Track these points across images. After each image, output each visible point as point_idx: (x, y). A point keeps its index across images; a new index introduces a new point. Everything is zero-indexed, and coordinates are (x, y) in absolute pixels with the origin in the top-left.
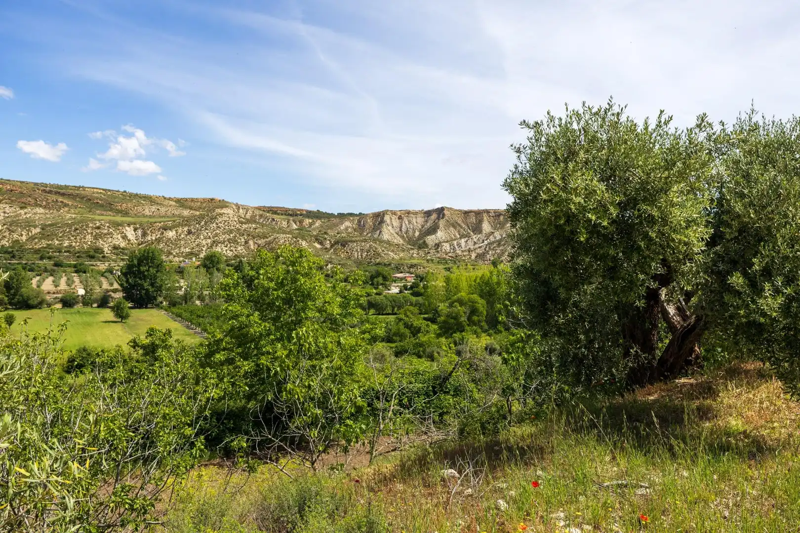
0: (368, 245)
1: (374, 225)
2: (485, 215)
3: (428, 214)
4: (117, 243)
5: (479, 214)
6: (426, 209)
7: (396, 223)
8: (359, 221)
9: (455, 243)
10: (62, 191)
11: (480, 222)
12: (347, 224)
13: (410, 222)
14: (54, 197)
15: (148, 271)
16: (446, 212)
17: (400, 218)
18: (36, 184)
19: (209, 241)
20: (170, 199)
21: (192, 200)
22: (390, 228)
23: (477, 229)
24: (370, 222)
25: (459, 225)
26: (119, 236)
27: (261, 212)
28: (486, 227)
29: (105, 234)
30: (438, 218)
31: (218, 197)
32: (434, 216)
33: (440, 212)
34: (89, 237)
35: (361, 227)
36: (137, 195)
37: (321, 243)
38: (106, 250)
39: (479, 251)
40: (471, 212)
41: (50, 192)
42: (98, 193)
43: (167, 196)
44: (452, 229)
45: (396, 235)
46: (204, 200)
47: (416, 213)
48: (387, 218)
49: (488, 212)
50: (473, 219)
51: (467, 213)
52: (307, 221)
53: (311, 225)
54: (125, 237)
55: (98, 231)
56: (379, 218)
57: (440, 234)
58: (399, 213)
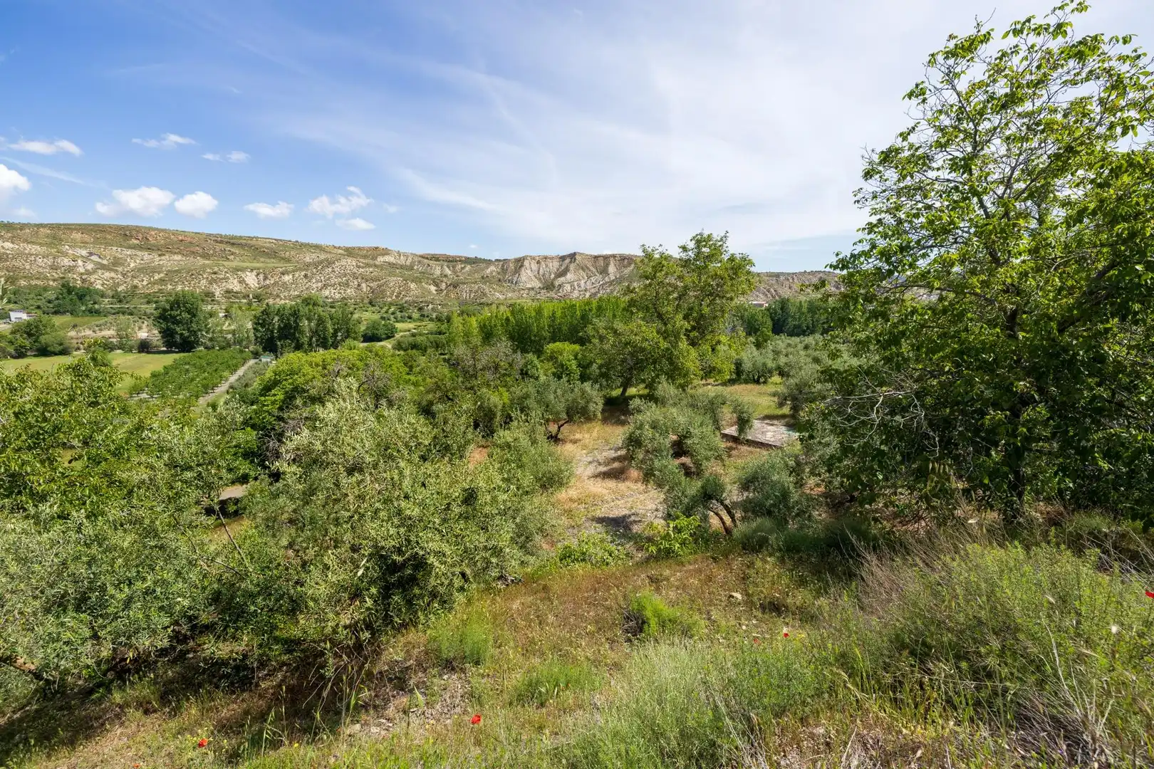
0: (477, 287)
1: (515, 268)
2: (612, 259)
3: (563, 258)
4: (231, 287)
5: (606, 258)
6: (561, 255)
7: (534, 266)
8: (503, 266)
9: (576, 283)
10: (232, 241)
11: (607, 265)
12: (492, 268)
13: (547, 266)
14: (223, 246)
15: (180, 315)
16: (577, 257)
17: (538, 262)
18: (210, 235)
19: (320, 284)
20: (339, 248)
21: (360, 249)
22: (529, 272)
23: (604, 271)
24: (512, 266)
25: (588, 268)
26: (235, 281)
27: (420, 259)
28: (612, 269)
29: (222, 279)
30: (571, 262)
31: (382, 245)
32: (568, 261)
33: (573, 256)
34: (204, 281)
35: (504, 271)
36: (308, 244)
37: (437, 285)
38: (217, 294)
39: (593, 291)
40: (600, 256)
41: (221, 242)
42: (270, 243)
43: (337, 245)
44: (581, 271)
45: (534, 278)
46: (370, 249)
47: (552, 258)
48: (526, 263)
49: (614, 256)
50: (601, 263)
51: (596, 257)
52: (459, 266)
53: (462, 268)
54: (242, 281)
55: (214, 276)
56: (520, 262)
57: (569, 276)
58: (537, 258)
